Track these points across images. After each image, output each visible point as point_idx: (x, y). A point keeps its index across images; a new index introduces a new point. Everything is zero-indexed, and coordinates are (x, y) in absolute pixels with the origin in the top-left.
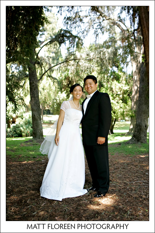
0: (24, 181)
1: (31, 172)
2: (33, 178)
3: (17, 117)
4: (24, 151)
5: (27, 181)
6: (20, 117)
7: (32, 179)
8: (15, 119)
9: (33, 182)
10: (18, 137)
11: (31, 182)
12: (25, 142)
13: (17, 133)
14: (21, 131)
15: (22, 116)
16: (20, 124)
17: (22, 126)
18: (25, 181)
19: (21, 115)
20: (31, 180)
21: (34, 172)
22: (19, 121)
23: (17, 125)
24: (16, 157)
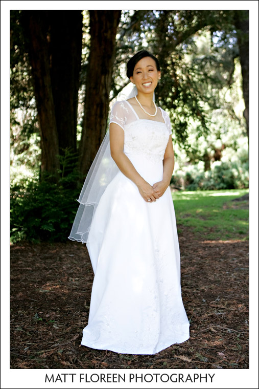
0: (198, 278)
1: (220, 261)
2: (218, 275)
3: (225, 146)
4: (226, 220)
5: (205, 278)
6: (231, 146)
7: (215, 275)
8: (221, 150)
9: (216, 282)
10: (226, 189)
11: (210, 281)
12: (233, 201)
13: (223, 181)
14: (232, 177)
15: (235, 144)
16: (230, 161)
17: (235, 166)
18: (201, 278)
19: (232, 142)
20: (211, 278)
21: (226, 263)
22: (230, 155)
23: (223, 164)
24: (205, 230)
